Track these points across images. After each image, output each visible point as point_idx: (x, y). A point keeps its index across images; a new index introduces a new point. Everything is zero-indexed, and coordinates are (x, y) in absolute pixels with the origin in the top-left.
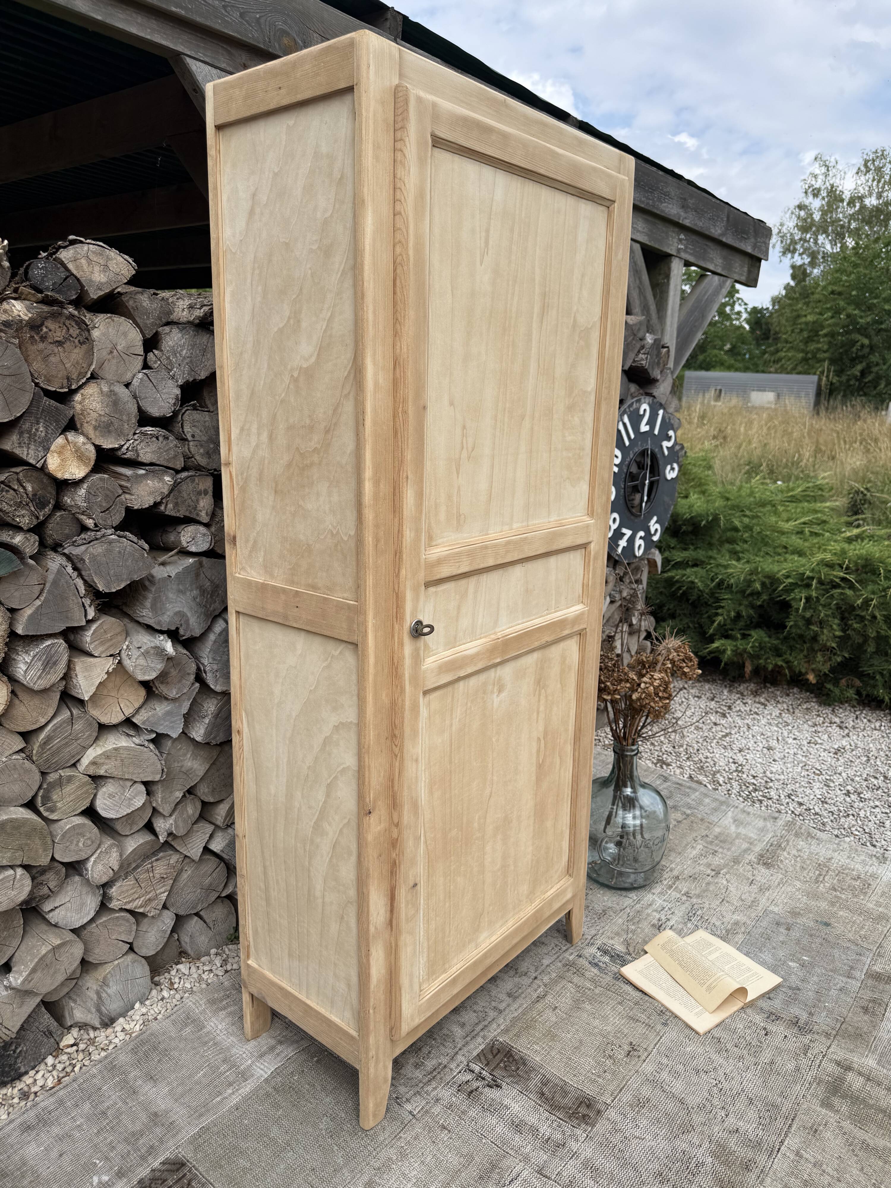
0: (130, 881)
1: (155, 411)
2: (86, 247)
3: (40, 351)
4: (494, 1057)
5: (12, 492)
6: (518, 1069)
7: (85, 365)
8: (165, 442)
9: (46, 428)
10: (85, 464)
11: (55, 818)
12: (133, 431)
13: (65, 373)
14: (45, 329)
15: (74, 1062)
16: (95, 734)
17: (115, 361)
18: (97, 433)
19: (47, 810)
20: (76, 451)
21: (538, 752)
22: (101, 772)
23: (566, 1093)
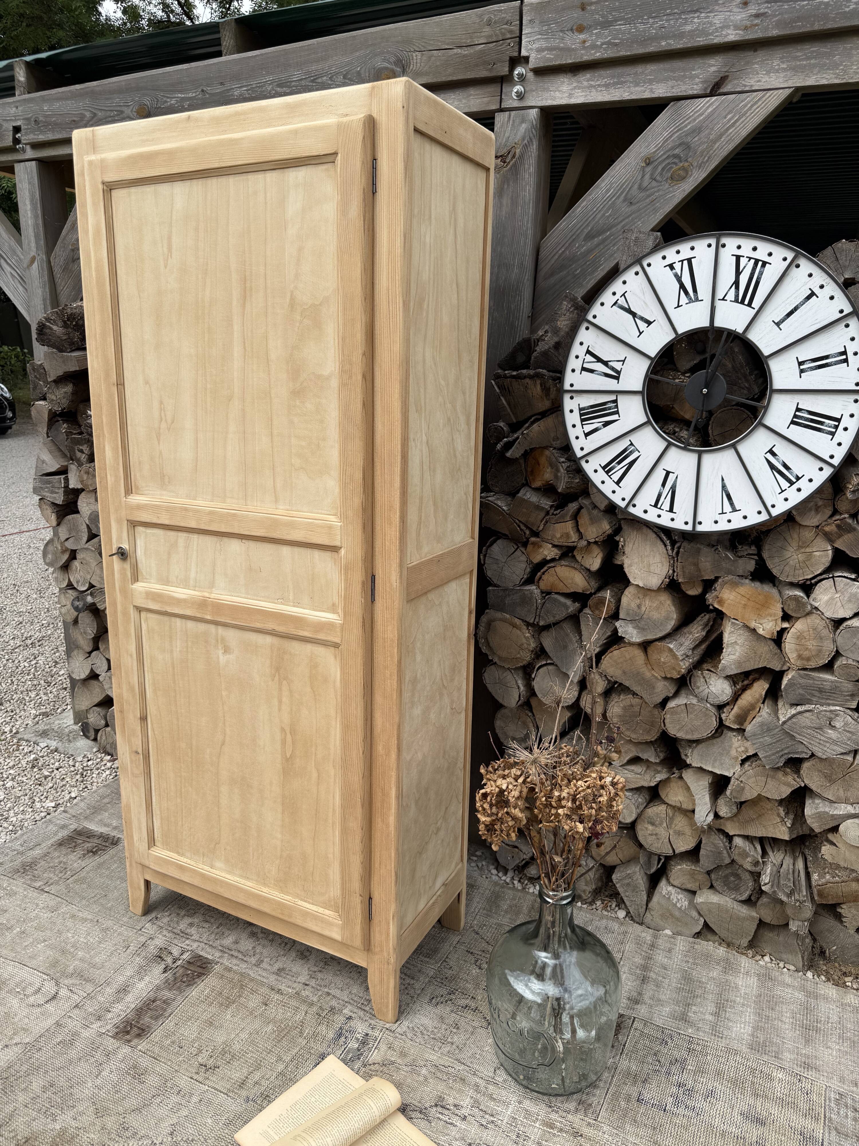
4: (198, 966)
6: (183, 982)
21: (284, 742)
23: (157, 1018)
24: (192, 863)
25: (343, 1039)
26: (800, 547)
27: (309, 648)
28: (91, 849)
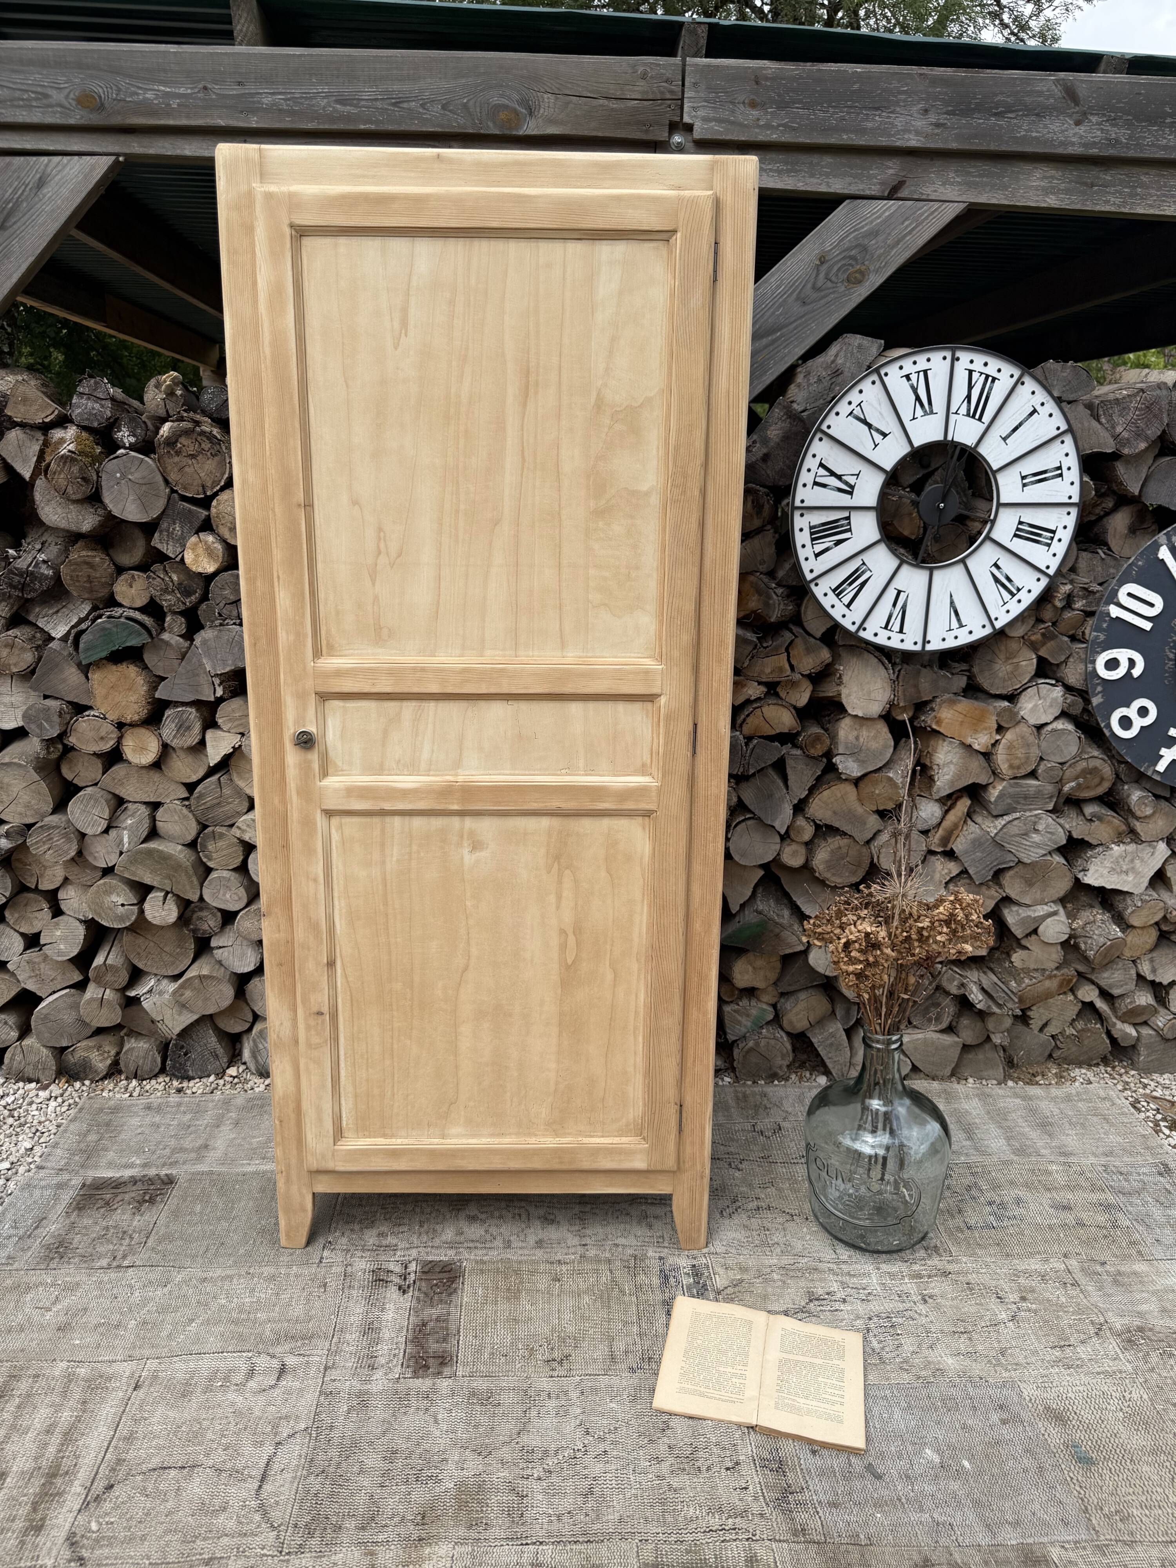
3: (176, 464)
4: (439, 1272)
5: (159, 580)
6: (440, 1293)
7: (218, 477)
9: (182, 527)
10: (215, 560)
11: (212, 866)
13: (201, 482)
14: (179, 446)
16: (246, 805)
19: (206, 857)
20: (208, 549)
21: (563, 947)
22: (246, 838)
23: (445, 1340)
24: (411, 1141)
25: (672, 1280)
26: (1008, 659)
27: (606, 822)
28: (139, 1198)
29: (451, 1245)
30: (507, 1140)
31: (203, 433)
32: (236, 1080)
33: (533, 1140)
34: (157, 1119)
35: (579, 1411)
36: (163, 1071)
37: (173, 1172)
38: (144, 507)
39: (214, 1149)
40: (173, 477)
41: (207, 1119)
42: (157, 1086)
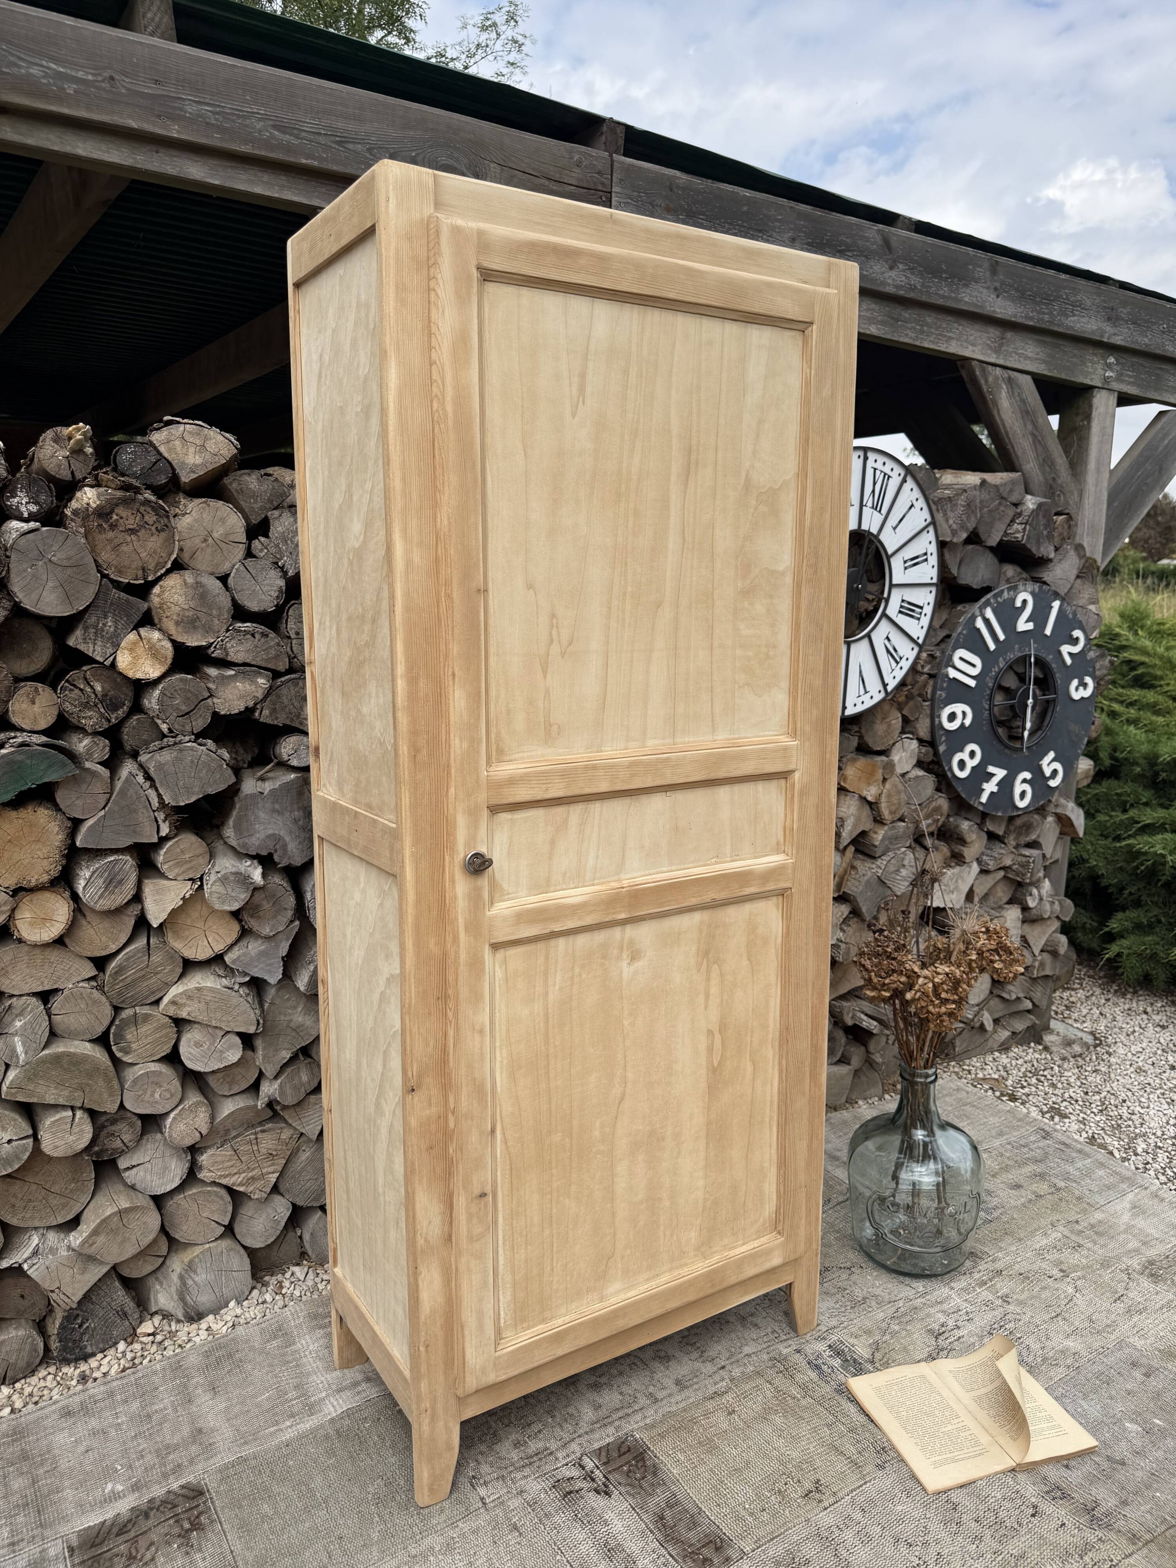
0: (226, 1152)
1: (253, 606)
2: (182, 427)
3: (110, 541)
4: (620, 1456)
5: (77, 691)
6: (643, 1478)
7: (164, 555)
8: (263, 640)
9: (116, 622)
10: (161, 663)
11: (130, 1061)
12: (225, 627)
13: (140, 564)
14: (115, 517)
15: (146, 1353)
16: (179, 970)
17: (209, 550)
18: (180, 629)
19: (121, 1050)
20: (150, 648)
21: (710, 1049)
22: (184, 1014)
23: (695, 1524)
25: (825, 1368)
26: (883, 719)
28: (176, 1530)
29: (603, 1422)
30: (663, 1279)
31: (147, 502)
32: (159, 1338)
33: (685, 1271)
34: (94, 1423)
35: (878, 1529)
36: (46, 1358)
37: (189, 1478)
38: (68, 597)
39: (212, 1430)
40: (105, 556)
41: (165, 1400)
42: (42, 1383)
